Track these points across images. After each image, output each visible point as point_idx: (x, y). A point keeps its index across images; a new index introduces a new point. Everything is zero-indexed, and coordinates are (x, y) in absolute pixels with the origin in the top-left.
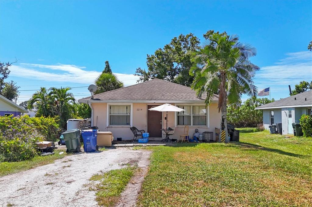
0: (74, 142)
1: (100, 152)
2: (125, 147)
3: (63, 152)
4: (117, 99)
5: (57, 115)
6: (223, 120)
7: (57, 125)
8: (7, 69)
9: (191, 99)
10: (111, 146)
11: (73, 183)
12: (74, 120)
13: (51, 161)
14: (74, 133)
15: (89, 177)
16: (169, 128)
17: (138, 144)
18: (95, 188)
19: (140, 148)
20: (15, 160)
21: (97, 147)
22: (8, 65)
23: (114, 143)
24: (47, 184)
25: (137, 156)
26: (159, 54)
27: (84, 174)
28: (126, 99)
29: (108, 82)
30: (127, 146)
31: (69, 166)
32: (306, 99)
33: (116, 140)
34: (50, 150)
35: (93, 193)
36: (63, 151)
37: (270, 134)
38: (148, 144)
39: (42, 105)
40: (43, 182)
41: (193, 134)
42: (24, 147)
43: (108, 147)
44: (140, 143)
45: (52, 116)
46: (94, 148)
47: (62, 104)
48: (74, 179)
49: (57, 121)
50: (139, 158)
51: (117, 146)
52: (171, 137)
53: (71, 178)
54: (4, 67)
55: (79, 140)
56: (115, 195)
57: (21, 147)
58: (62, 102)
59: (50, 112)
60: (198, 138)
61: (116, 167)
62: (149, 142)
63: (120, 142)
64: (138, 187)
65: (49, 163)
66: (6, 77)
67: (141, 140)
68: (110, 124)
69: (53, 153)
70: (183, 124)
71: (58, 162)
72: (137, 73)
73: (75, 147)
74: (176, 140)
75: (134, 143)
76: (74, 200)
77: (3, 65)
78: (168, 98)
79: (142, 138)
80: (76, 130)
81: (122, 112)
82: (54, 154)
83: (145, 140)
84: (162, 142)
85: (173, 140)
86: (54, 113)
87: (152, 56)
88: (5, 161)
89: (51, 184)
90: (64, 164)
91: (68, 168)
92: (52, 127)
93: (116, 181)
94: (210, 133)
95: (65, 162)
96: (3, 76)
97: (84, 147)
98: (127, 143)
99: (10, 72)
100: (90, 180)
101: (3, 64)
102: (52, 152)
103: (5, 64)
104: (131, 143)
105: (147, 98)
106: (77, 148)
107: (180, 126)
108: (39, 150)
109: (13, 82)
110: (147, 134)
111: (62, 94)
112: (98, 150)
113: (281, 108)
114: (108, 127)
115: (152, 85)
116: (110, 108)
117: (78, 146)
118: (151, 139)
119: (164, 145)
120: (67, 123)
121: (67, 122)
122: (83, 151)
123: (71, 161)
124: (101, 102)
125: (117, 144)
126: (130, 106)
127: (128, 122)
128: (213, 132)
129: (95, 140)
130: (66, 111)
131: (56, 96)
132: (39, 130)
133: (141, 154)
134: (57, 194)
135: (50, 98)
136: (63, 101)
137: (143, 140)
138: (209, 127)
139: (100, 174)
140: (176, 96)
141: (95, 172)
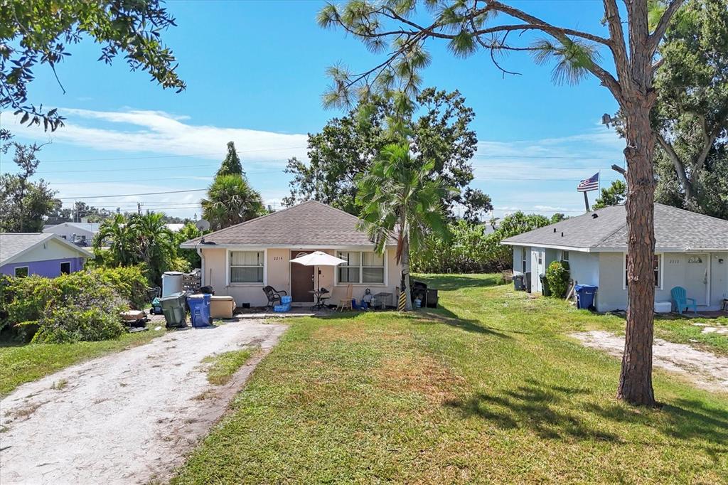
0: (177, 313)
1: (215, 326)
2: (253, 318)
3: (160, 328)
4: (242, 243)
5: (142, 260)
6: (403, 276)
7: (144, 280)
8: (32, 157)
9: (358, 243)
10: (232, 318)
11: (182, 366)
12: (174, 275)
13: (148, 340)
14: (176, 299)
15: (200, 359)
16: (322, 289)
17: (273, 315)
18: (207, 370)
19: (274, 320)
20: (96, 339)
21: (211, 320)
22: (35, 149)
23: (235, 312)
24: (154, 367)
25: (265, 334)
26: (330, 133)
27: (193, 356)
28: (255, 243)
29: (232, 193)
30: (255, 318)
31: (174, 347)
32: (562, 234)
33: (241, 306)
34: (141, 323)
35: (205, 374)
36: (160, 325)
37: (513, 290)
38: (287, 315)
39: (117, 245)
40: (147, 364)
41: (362, 296)
42: (106, 321)
43: (226, 319)
44: (277, 312)
45: (135, 264)
46: (207, 321)
47: (151, 242)
48: (183, 362)
49: (143, 272)
50: (267, 337)
51: (240, 318)
52: (327, 303)
53: (180, 360)
54: (26, 152)
55: (184, 308)
56: (226, 375)
57: (102, 321)
58: (151, 239)
59: (131, 256)
60: (369, 304)
61: (234, 348)
62: (291, 309)
63: (247, 309)
64: (252, 368)
65: (144, 344)
66: (30, 172)
67: (278, 307)
68: (231, 282)
69: (146, 328)
70: (348, 281)
71: (157, 341)
72: (289, 169)
73: (178, 319)
74: (336, 306)
75: (267, 312)
76: (185, 380)
77: (24, 150)
78: (323, 241)
79: (281, 304)
80: (178, 295)
81: (251, 262)
82: (147, 330)
83: (284, 308)
84: (311, 309)
85: (331, 307)
86: (138, 258)
87: (318, 135)
88: (82, 340)
89: (158, 366)
90: (167, 345)
91: (173, 349)
92: (137, 283)
93: (230, 363)
94: (389, 294)
95: (168, 341)
96: (26, 171)
97: (191, 319)
98: (256, 312)
99: (38, 162)
100: (201, 362)
101: (25, 147)
102: (144, 327)
103: (28, 147)
104: (263, 312)
105: (289, 241)
106: (181, 322)
107: (342, 285)
108: (126, 323)
109: (43, 181)
110: (287, 299)
111: (149, 223)
112: (212, 324)
113: (530, 247)
114: (227, 287)
115: (301, 214)
116: (232, 256)
117: (183, 317)
118: (295, 304)
119: (311, 316)
120: (162, 279)
121: (163, 277)
122: (190, 324)
123: (175, 340)
124: (216, 247)
125: (240, 313)
126: (263, 252)
127: (260, 279)
128: (392, 294)
129: (208, 310)
130: (157, 254)
131: (139, 227)
132: (120, 291)
133: (273, 329)
134: (167, 376)
135: (130, 231)
136: (152, 237)
137: (281, 307)
138: (387, 285)
139: (212, 355)
140: (337, 236)
141: (207, 355)
